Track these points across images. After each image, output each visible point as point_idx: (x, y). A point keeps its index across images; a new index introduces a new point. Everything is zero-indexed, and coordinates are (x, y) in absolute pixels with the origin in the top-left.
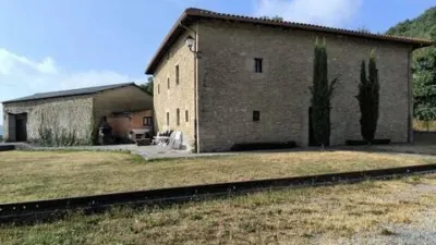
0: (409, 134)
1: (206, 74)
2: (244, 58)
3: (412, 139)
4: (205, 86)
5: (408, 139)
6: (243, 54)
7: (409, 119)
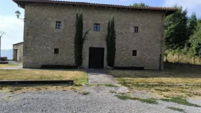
0: (160, 64)
1: (29, 29)
2: (50, 21)
3: (162, 68)
4: (27, 35)
5: (160, 67)
6: (50, 19)
7: (161, 56)
